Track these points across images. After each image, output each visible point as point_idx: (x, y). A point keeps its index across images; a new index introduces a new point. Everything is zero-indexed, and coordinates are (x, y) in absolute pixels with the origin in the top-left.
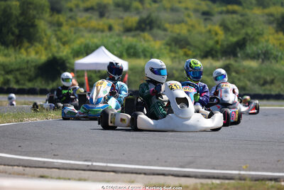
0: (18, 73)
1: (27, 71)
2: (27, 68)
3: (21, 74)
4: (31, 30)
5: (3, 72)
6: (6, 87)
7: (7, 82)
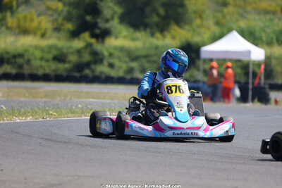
0: (144, 60)
1: (155, 58)
2: (156, 55)
3: (149, 61)
4: (180, 10)
5: (127, 59)
6: (128, 77)
7: (131, 70)
